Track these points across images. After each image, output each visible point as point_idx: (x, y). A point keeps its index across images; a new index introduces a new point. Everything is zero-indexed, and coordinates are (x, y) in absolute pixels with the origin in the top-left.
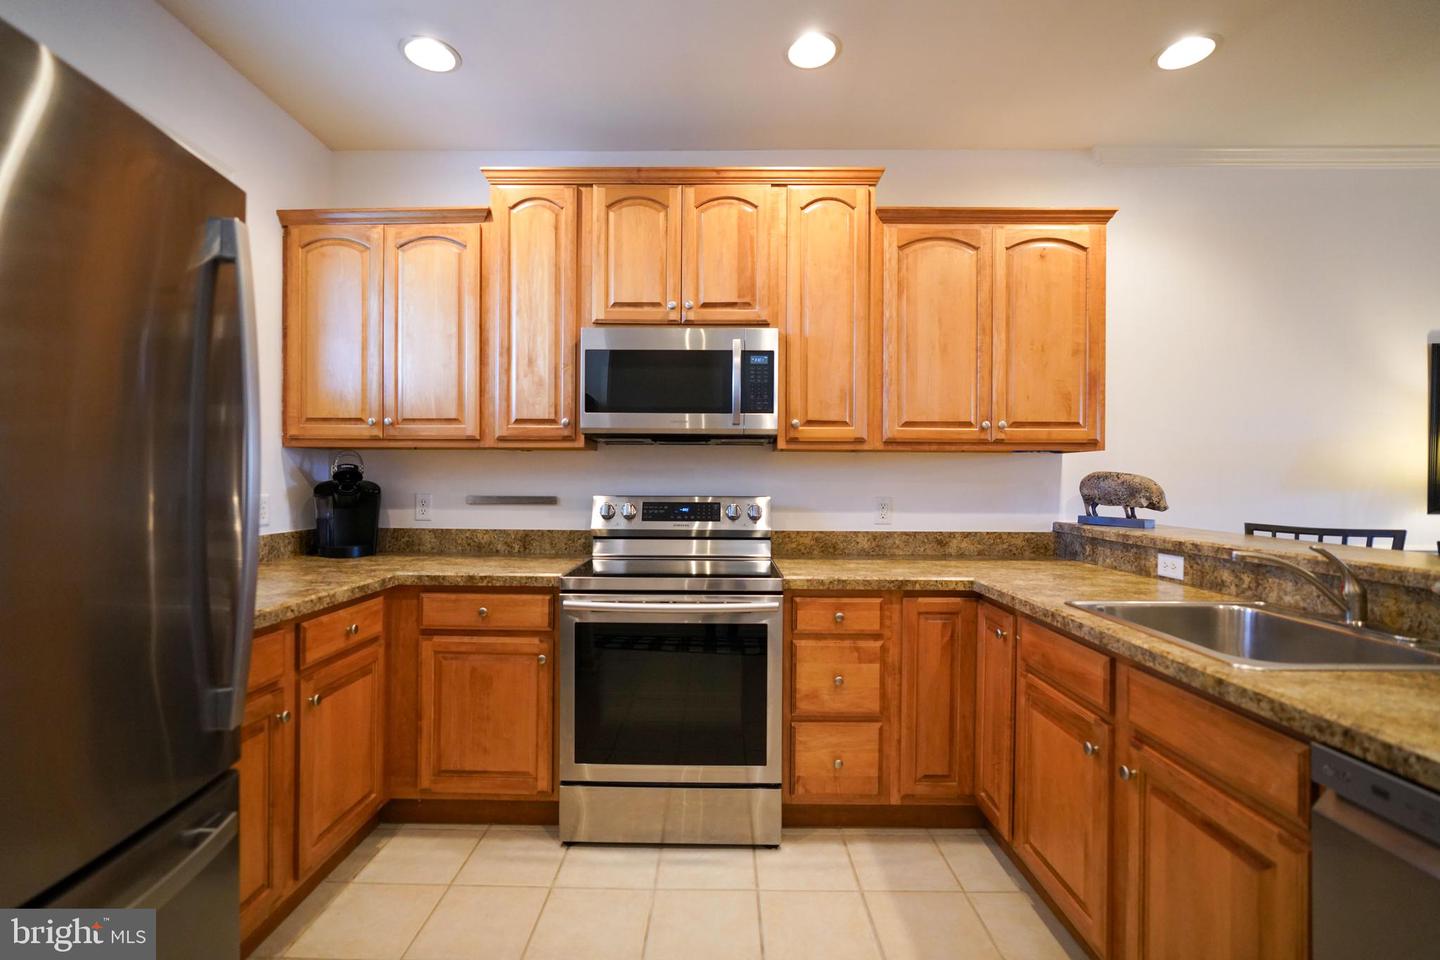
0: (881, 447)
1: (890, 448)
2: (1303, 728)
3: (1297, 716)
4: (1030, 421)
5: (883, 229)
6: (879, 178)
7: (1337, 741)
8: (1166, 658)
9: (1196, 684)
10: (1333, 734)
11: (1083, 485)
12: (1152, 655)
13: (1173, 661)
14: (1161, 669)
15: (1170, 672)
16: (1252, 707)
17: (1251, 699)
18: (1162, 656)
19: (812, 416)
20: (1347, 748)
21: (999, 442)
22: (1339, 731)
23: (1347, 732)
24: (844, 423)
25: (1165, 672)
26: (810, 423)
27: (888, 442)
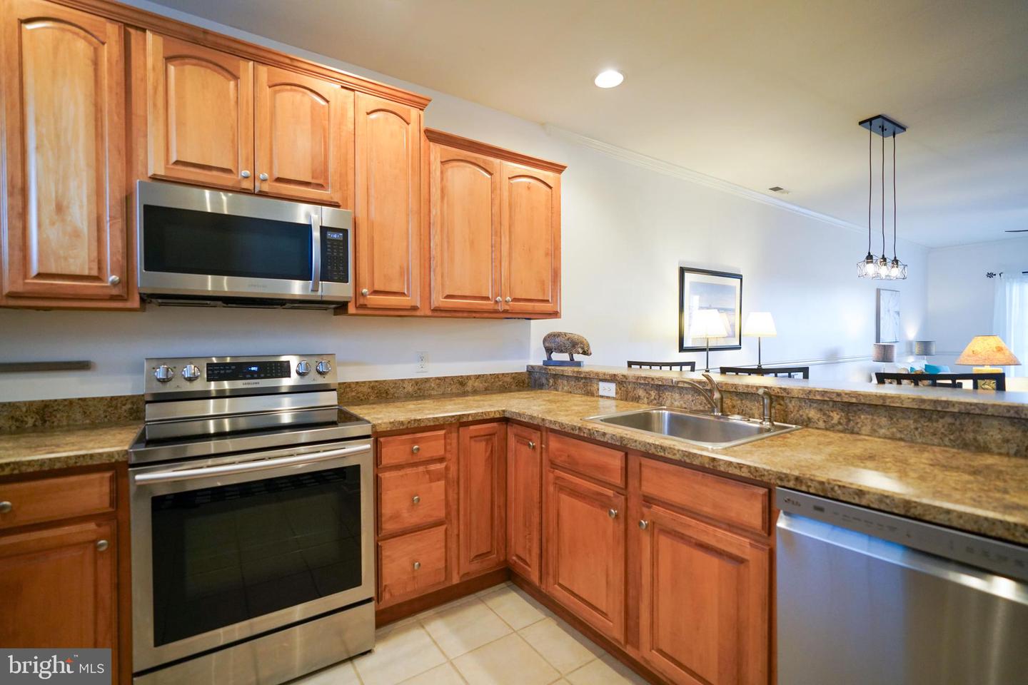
0: (429, 313)
1: (436, 314)
2: (770, 480)
3: (766, 473)
4: (523, 297)
5: (429, 146)
6: (426, 105)
7: (791, 484)
8: (674, 449)
9: (696, 462)
10: (789, 481)
11: (545, 340)
12: (663, 448)
13: (678, 450)
14: (670, 456)
15: (677, 457)
16: (737, 472)
17: (736, 467)
18: (670, 448)
19: (377, 288)
20: (798, 488)
21: (505, 311)
22: (793, 478)
23: (797, 479)
24: (403, 294)
25: (673, 457)
26: (376, 292)
27: (435, 310)
